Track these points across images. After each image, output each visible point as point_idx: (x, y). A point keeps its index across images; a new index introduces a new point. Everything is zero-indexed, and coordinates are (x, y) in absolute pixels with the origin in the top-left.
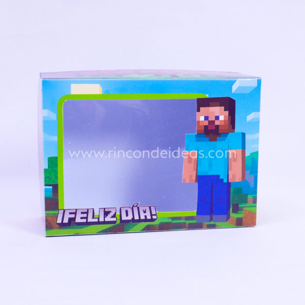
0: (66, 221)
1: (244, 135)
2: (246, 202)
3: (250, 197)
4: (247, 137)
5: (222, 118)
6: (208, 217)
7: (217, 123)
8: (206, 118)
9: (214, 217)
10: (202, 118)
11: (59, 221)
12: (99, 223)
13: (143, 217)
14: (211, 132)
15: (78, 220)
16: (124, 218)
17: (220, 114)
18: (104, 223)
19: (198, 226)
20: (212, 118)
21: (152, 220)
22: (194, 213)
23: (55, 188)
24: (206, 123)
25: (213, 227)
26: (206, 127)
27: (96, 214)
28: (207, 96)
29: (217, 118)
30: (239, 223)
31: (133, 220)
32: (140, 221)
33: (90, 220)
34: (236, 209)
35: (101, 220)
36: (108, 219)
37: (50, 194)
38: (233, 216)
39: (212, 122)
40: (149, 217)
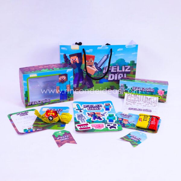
0: (30, 104)
1: (70, 81)
2: (71, 95)
3: (72, 94)
4: (71, 82)
5: (65, 78)
6: (62, 100)
7: (64, 79)
8: (61, 79)
9: (64, 100)
10: (60, 79)
11: (29, 105)
12: (38, 104)
13: (48, 102)
14: (62, 82)
15: (33, 104)
16: (43, 102)
17: (64, 77)
18: (39, 104)
19: (60, 102)
20: (62, 79)
21: (50, 102)
22: (59, 99)
23: (27, 98)
24: (61, 80)
25: (64, 102)
26: (61, 81)
27: (37, 102)
28: (61, 74)
29: (64, 78)
30: (70, 100)
31: (45, 102)
32: (47, 102)
33: (36, 103)
34: (69, 97)
35: (38, 103)
36: (40, 103)
37: (26, 99)
38: (68, 99)
39: (63, 79)
40: (49, 101)
